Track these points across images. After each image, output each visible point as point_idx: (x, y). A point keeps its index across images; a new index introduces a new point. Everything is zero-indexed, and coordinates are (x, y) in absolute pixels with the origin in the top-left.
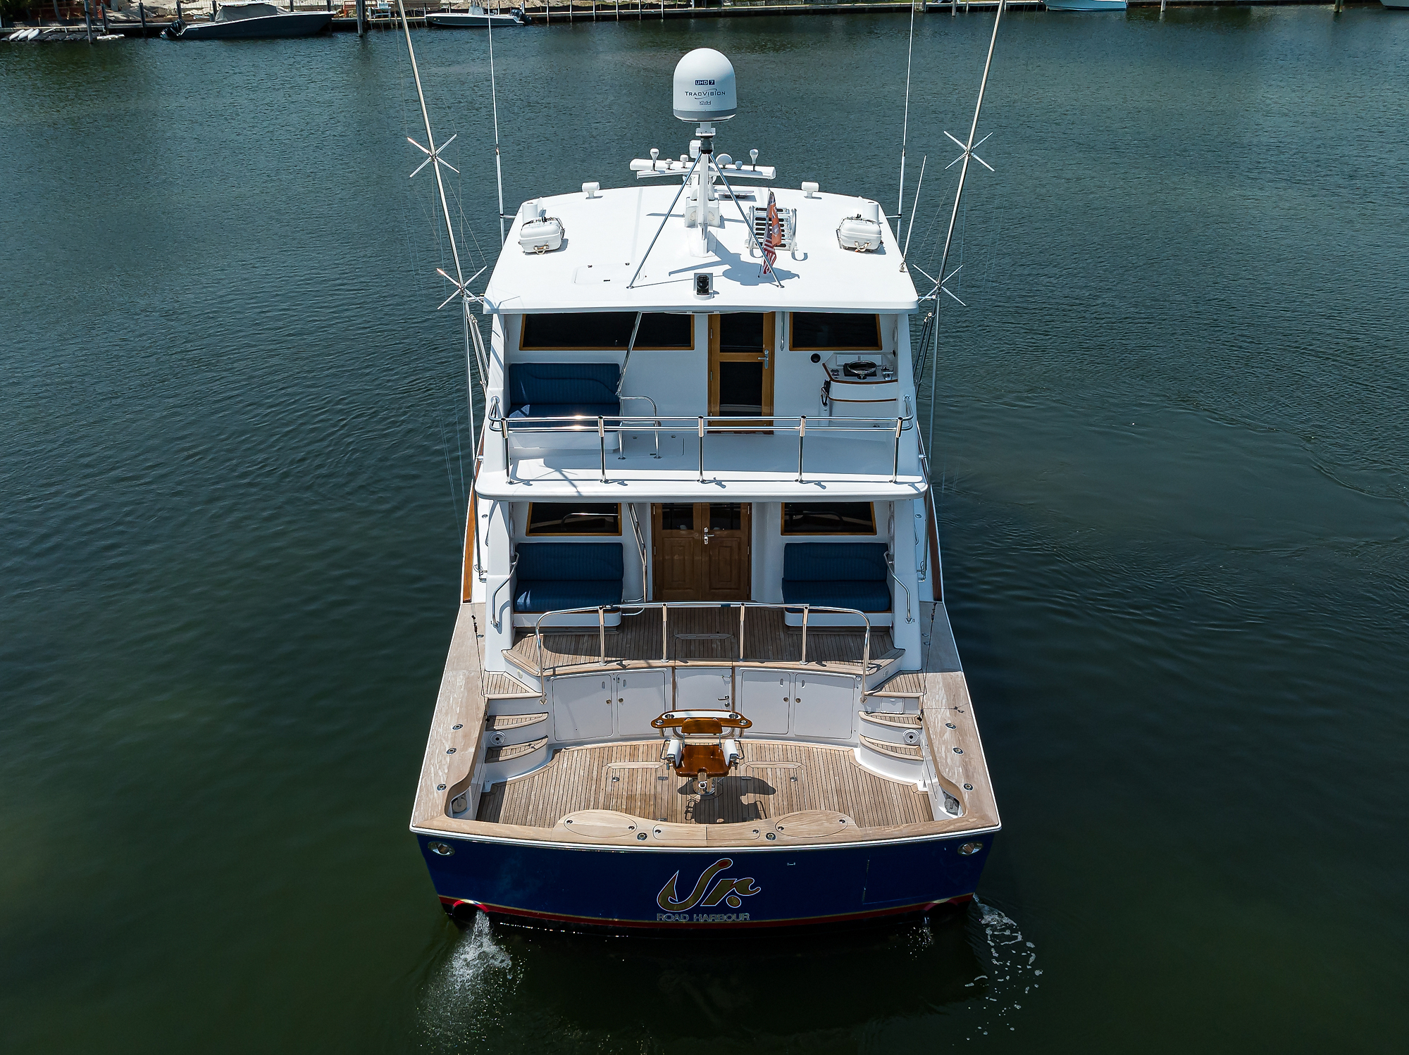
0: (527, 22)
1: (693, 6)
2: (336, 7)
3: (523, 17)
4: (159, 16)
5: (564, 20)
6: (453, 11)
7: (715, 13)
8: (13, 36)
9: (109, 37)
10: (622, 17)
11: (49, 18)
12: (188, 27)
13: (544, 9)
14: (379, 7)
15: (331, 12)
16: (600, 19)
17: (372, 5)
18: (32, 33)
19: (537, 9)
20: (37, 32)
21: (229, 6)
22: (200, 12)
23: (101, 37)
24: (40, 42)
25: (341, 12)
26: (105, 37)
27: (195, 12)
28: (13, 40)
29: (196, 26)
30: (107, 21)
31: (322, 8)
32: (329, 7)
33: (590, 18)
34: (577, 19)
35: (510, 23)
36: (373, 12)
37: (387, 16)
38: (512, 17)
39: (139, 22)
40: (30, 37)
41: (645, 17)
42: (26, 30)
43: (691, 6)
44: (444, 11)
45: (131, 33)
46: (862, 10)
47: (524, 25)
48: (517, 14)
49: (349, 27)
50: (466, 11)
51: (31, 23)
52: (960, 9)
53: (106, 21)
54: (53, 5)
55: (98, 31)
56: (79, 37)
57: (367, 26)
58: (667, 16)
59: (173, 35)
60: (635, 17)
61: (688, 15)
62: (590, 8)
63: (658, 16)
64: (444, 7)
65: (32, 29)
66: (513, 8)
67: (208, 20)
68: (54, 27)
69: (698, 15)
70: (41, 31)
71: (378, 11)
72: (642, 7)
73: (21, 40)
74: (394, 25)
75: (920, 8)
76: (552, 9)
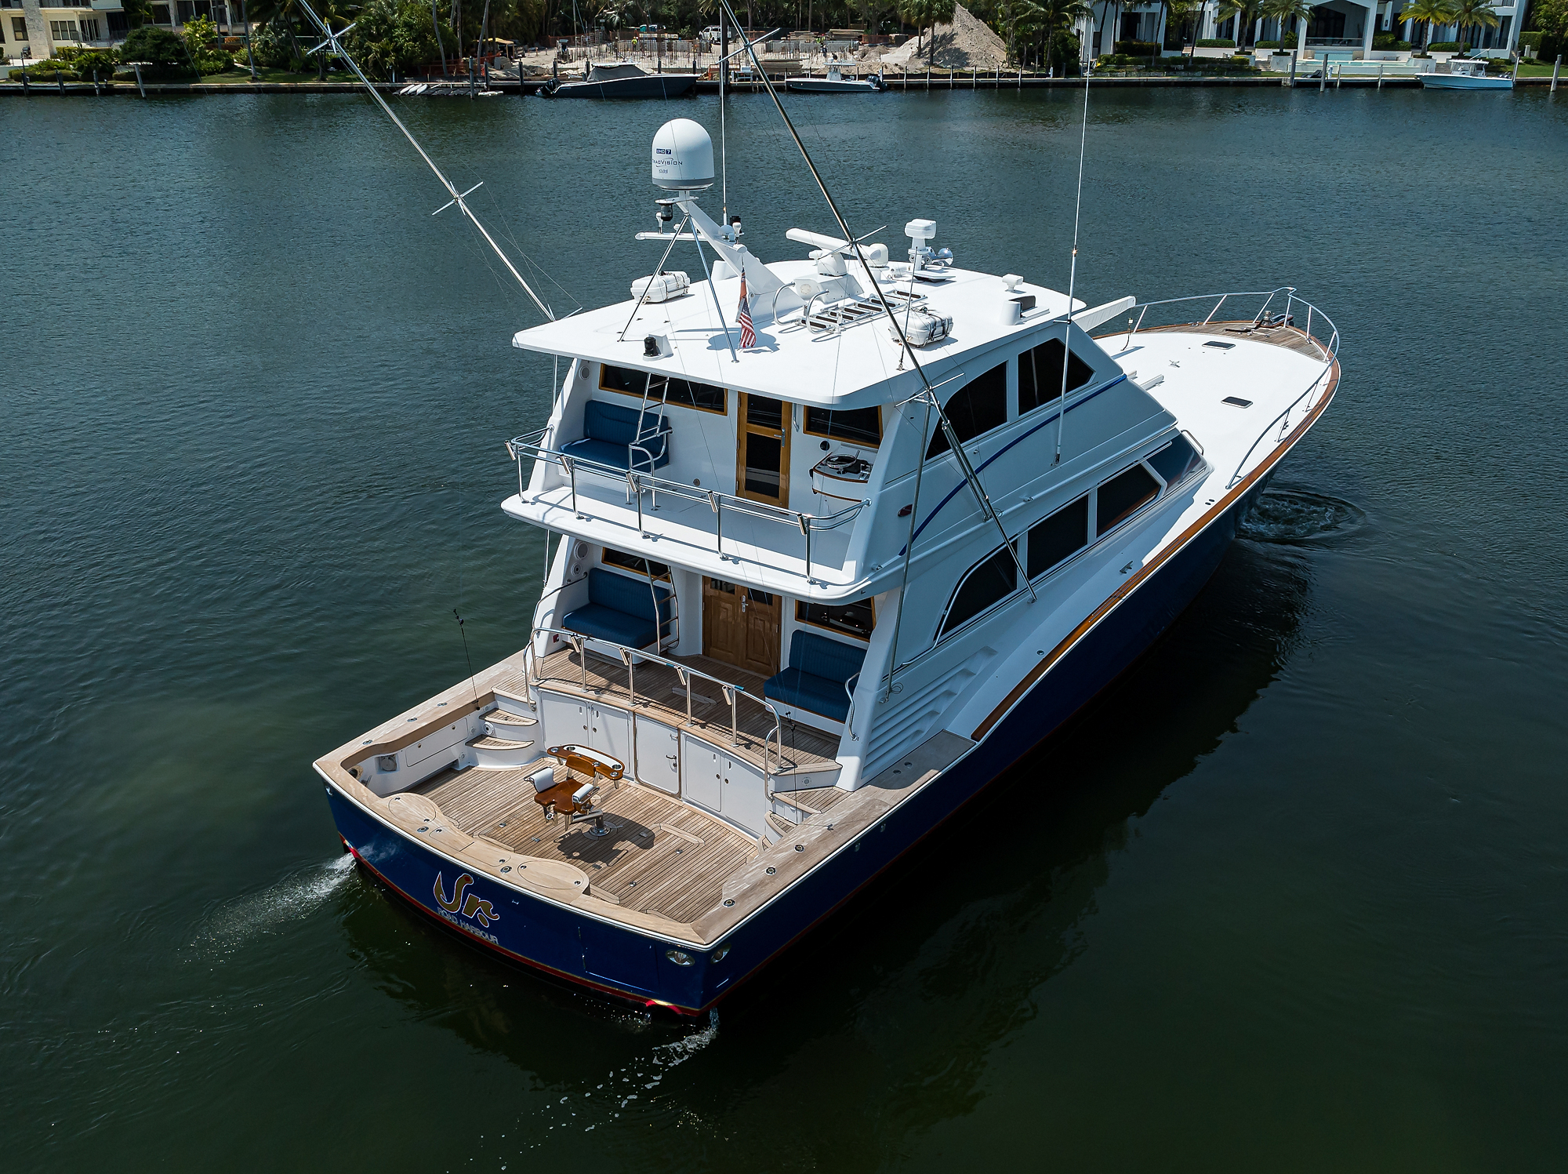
0: (883, 88)
1: (1051, 76)
2: (702, 70)
3: (879, 84)
4: (537, 75)
5: (921, 87)
6: (813, 76)
7: (1073, 83)
8: (402, 92)
9: (489, 93)
10: (979, 86)
11: (437, 74)
12: (562, 86)
13: (902, 76)
14: (741, 71)
15: (696, 75)
16: (957, 86)
17: (737, 69)
18: (420, 88)
19: (895, 76)
20: (425, 87)
21: (601, 67)
22: (575, 72)
23: (482, 94)
24: (427, 96)
25: (706, 75)
26: (486, 93)
27: (571, 72)
28: (403, 94)
29: (569, 85)
30: (489, 78)
31: (686, 70)
32: (694, 70)
33: (946, 86)
34: (933, 86)
35: (865, 89)
36: (736, 76)
37: (749, 80)
38: (868, 83)
39: (518, 80)
40: (419, 91)
41: (1002, 85)
42: (415, 85)
43: (1049, 76)
44: (804, 76)
45: (509, 90)
46: (1227, 84)
47: (880, 91)
48: (873, 81)
49: (712, 89)
50: (824, 76)
51: (419, 77)
52: (1330, 85)
53: (487, 78)
54: (441, 63)
55: (479, 87)
56: (462, 92)
57: (730, 89)
58: (1024, 85)
59: (547, 95)
60: (992, 85)
61: (1046, 85)
62: (948, 76)
63: (1015, 85)
64: (805, 72)
65: (421, 84)
66: (871, 75)
67: (581, 80)
68: (441, 83)
69: (1055, 85)
70: (429, 87)
71: (740, 75)
72: (1000, 75)
73: (410, 94)
74: (755, 88)
75: (1288, 82)
76: (909, 76)
